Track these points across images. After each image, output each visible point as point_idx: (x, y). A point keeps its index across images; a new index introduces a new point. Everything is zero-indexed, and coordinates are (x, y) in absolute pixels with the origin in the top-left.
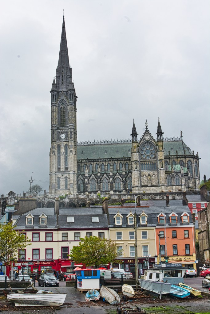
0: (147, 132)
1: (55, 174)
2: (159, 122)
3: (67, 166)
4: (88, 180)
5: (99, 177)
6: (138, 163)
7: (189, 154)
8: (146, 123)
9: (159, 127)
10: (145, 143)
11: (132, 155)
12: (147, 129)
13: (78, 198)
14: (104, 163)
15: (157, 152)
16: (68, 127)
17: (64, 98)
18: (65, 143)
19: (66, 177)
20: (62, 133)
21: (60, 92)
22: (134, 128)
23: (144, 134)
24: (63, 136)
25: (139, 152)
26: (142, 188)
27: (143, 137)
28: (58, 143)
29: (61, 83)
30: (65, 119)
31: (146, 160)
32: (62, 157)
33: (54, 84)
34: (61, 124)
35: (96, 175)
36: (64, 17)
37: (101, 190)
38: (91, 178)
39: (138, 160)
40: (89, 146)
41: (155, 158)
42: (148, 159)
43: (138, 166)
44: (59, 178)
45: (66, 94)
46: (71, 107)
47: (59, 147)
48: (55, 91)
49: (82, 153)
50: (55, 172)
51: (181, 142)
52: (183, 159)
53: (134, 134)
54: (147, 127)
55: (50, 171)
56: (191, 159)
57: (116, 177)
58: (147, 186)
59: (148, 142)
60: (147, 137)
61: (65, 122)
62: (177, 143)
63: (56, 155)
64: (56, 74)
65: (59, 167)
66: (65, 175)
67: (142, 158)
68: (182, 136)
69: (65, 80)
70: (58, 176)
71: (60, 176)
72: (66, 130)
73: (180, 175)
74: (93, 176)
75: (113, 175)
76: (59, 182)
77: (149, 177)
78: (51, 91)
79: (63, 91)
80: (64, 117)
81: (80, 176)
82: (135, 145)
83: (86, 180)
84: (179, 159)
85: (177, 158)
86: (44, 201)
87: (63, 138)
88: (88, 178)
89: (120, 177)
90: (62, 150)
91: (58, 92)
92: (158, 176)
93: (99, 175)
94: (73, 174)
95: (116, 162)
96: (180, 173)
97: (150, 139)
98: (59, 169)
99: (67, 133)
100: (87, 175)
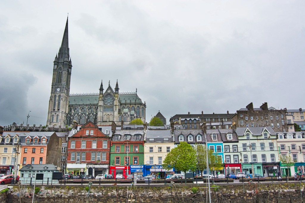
0: (110, 88)
1: (51, 113)
2: (117, 82)
3: (59, 108)
4: (73, 117)
5: (80, 115)
6: (102, 107)
7: (139, 102)
8: (109, 83)
9: (117, 85)
10: (107, 95)
11: (99, 102)
12: (109, 86)
13: (53, 128)
14: (86, 107)
15: (114, 100)
16: (62, 84)
17: (61, 66)
18: (59, 94)
19: (57, 115)
20: (58, 88)
21: (60, 62)
22: (102, 85)
23: (107, 89)
24: (58, 90)
25: (103, 100)
26: (103, 123)
27: (106, 91)
28: (55, 94)
29: (61, 57)
30: (61, 79)
31: (107, 105)
32: (57, 102)
33: (56, 57)
34: (58, 82)
35: (78, 114)
36: (68, 17)
37: (81, 123)
38: (75, 116)
39: (102, 105)
40: (80, 97)
41: (113, 104)
42: (109, 104)
43: (102, 109)
44: (53, 115)
45: (63, 64)
46: (65, 72)
47: (55, 96)
48: (56, 62)
49: (75, 100)
50: (51, 112)
51: (135, 95)
52: (134, 106)
53: (101, 89)
54: (109, 85)
55: (49, 111)
56: (139, 105)
57: (90, 115)
58: (106, 122)
59: (109, 94)
60: (109, 91)
61: (61, 81)
62: (133, 95)
63: (53, 101)
64: (59, 51)
65: (54, 108)
66: (57, 114)
67: (105, 104)
68: (136, 91)
69: (63, 55)
70: (52, 114)
71: (54, 114)
72: (60, 86)
73: (127, 115)
74: (76, 114)
75: (88, 114)
76: (53, 118)
77: (108, 116)
78: (54, 62)
79: (62, 62)
80: (61, 77)
81: (69, 115)
82: (101, 96)
83: (72, 117)
84: (127, 106)
85: (130, 105)
86: (33, 129)
87: (59, 91)
88: (73, 116)
89: (93, 116)
90: (57, 98)
91: (58, 63)
92: (114, 115)
93: (80, 114)
94: (62, 113)
95: (93, 106)
96: (127, 114)
97: (111, 92)
98: (54, 110)
99: (61, 88)
100: (72, 114)
